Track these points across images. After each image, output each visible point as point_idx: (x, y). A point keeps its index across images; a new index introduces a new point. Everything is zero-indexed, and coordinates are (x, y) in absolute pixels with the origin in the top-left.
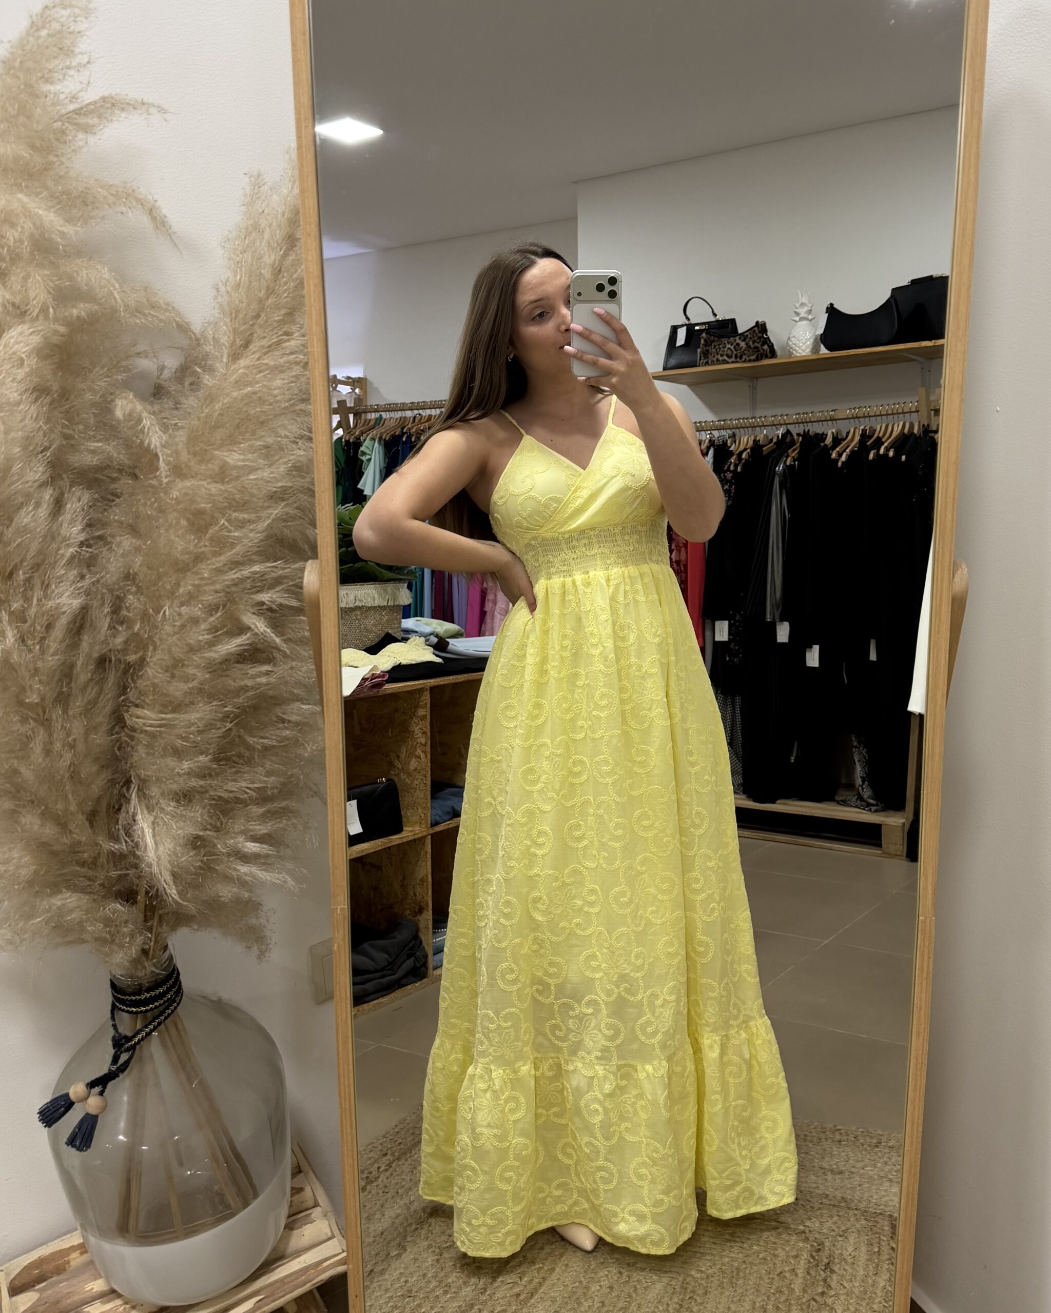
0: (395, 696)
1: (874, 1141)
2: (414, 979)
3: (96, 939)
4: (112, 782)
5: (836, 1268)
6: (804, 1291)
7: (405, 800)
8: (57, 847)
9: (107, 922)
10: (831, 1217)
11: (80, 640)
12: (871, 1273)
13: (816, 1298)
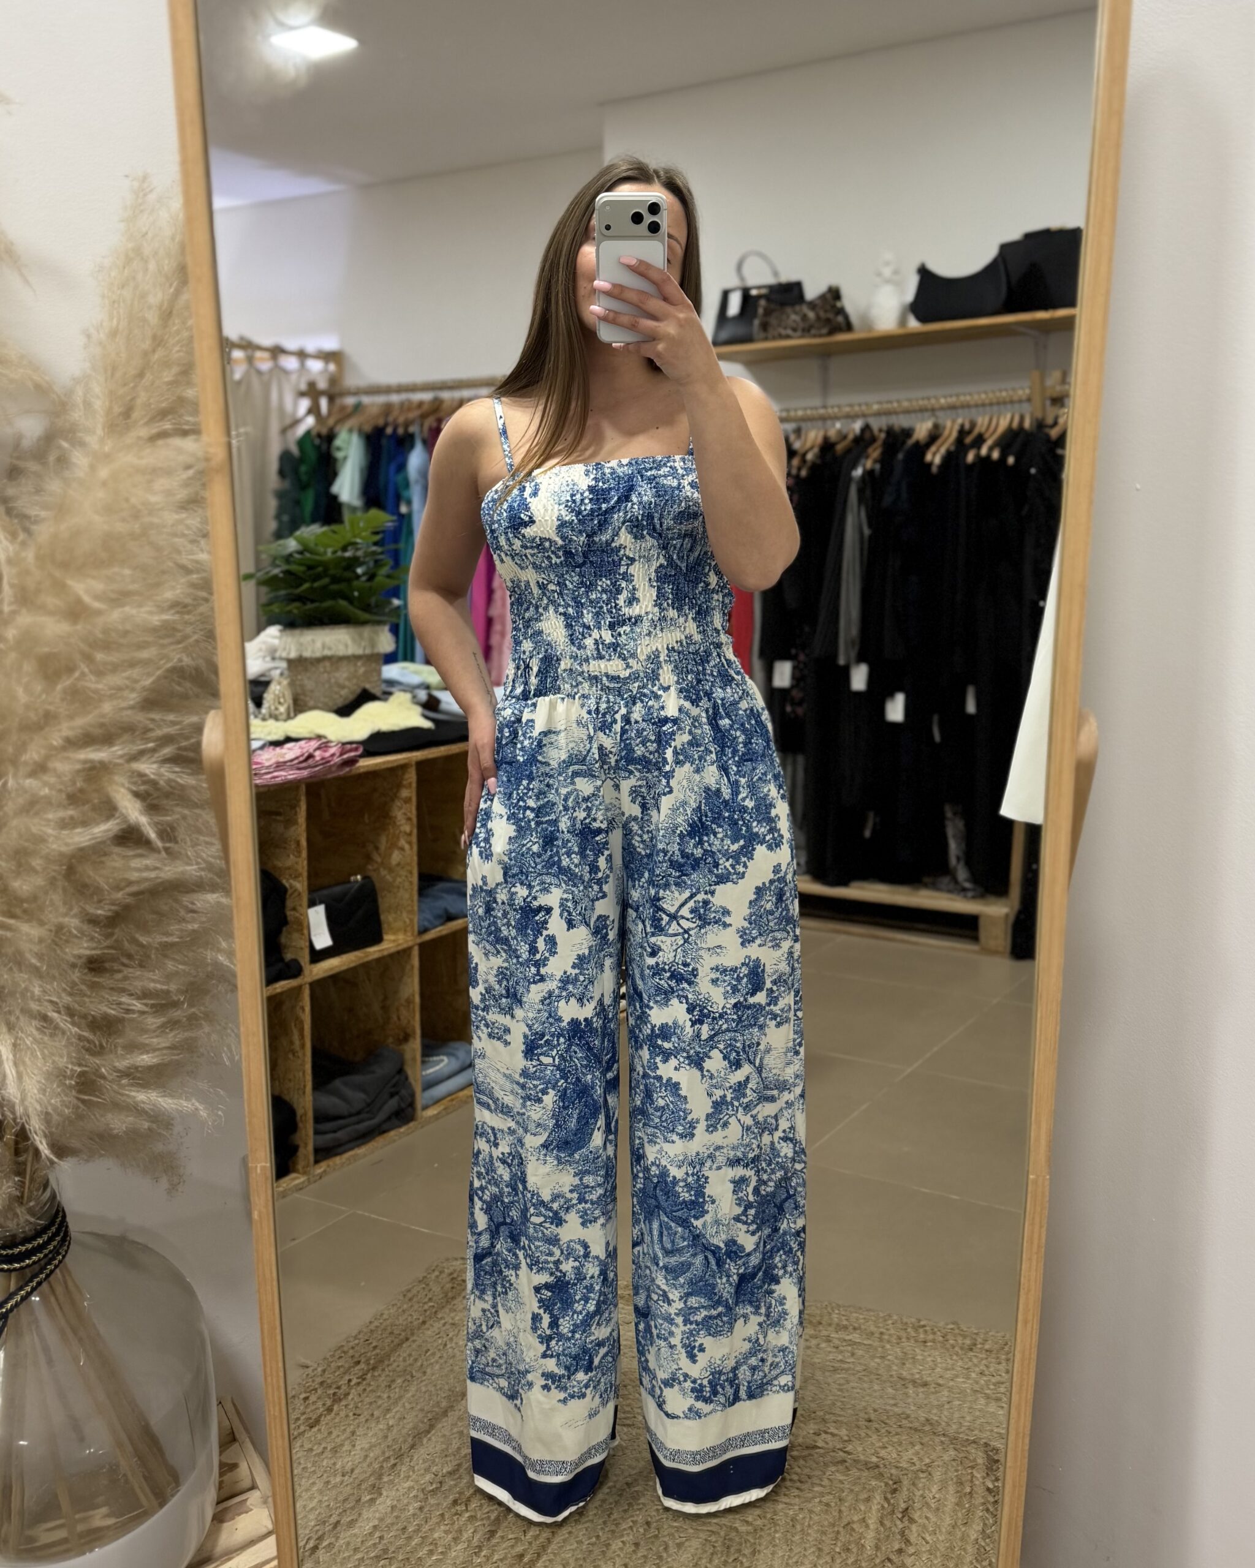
1: (968, 1342)
2: (398, 1123)
5: (916, 1516)
6: (878, 1548)
7: (386, 903)
10: (913, 1444)
12: (959, 1522)
13: (893, 1557)
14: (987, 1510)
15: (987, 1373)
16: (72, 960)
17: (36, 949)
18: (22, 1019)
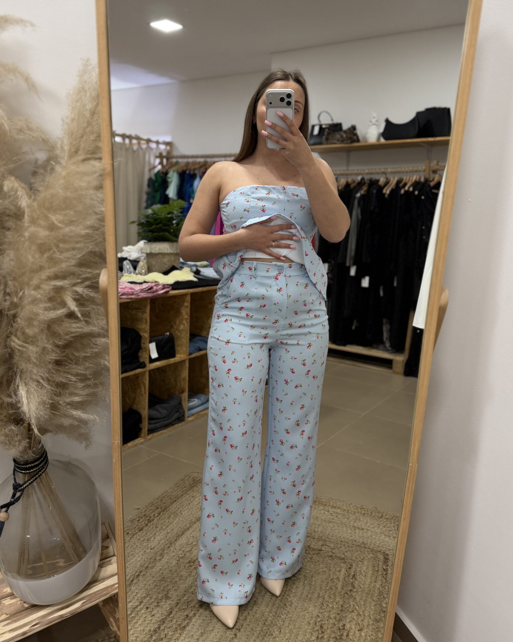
0: (174, 297)
2: (178, 422)
3: (3, 443)
4: (8, 369)
5: (358, 577)
6: (342, 588)
7: (177, 343)
9: (7, 435)
10: (357, 551)
12: (373, 581)
13: (348, 592)
14: (383, 577)
15: (386, 526)
16: (49, 360)
17: (36, 355)
18: (30, 381)
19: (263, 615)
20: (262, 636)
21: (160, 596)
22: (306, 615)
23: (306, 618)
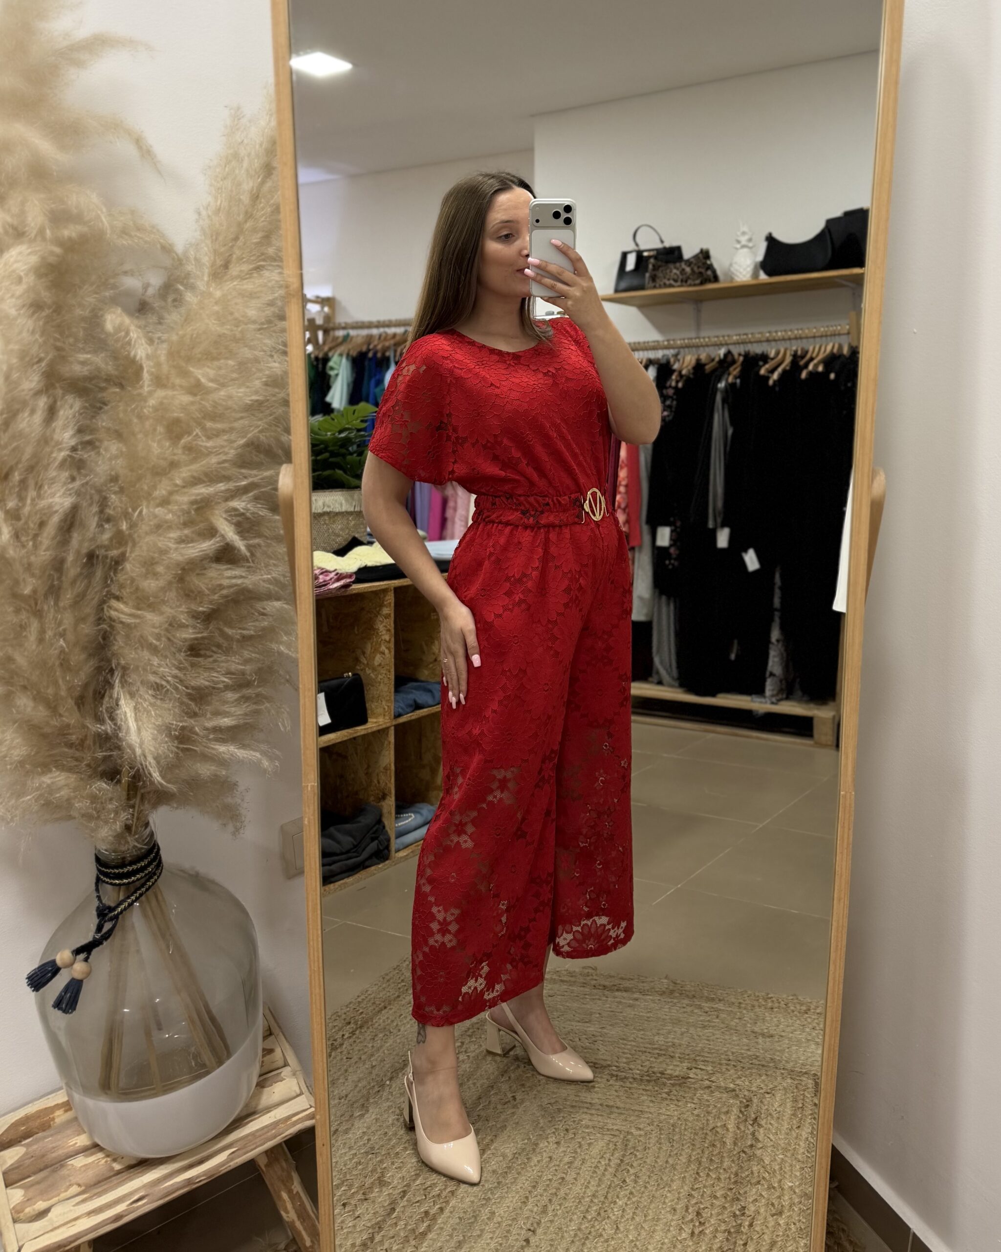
0: (360, 596)
1: (804, 1008)
2: (377, 861)
3: (83, 816)
4: (99, 669)
5: (763, 1123)
6: (735, 1144)
7: (370, 693)
8: (47, 730)
9: (94, 798)
10: (760, 1075)
11: (70, 537)
12: (794, 1127)
13: (746, 1150)
16: (180, 643)
17: (157, 631)
18: (141, 689)
19: (580, 1202)
20: (580, 1240)
21: (369, 1181)
22: (666, 1197)
23: (667, 1201)
